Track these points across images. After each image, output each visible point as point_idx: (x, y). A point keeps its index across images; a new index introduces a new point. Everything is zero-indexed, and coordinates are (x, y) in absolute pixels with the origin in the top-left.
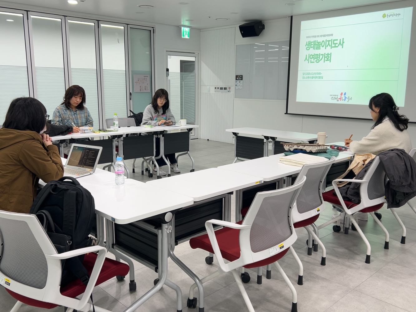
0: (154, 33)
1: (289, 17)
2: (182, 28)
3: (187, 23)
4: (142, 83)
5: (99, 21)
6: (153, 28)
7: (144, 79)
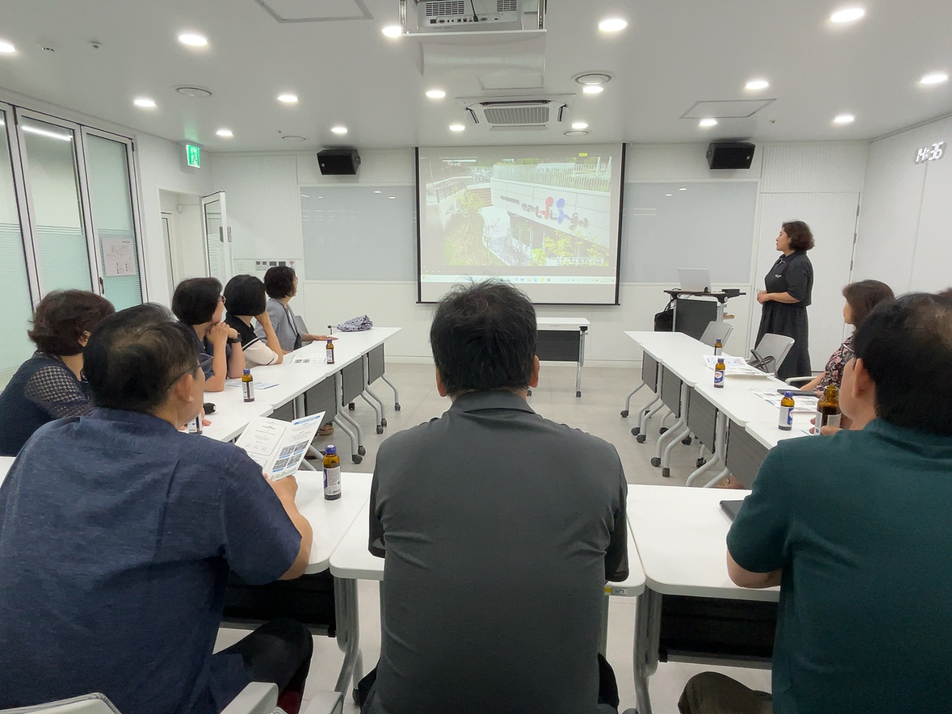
0: (133, 150)
1: (412, 148)
2: (187, 146)
3: (194, 138)
4: (120, 256)
5: (16, 108)
6: (131, 139)
7: (123, 247)
